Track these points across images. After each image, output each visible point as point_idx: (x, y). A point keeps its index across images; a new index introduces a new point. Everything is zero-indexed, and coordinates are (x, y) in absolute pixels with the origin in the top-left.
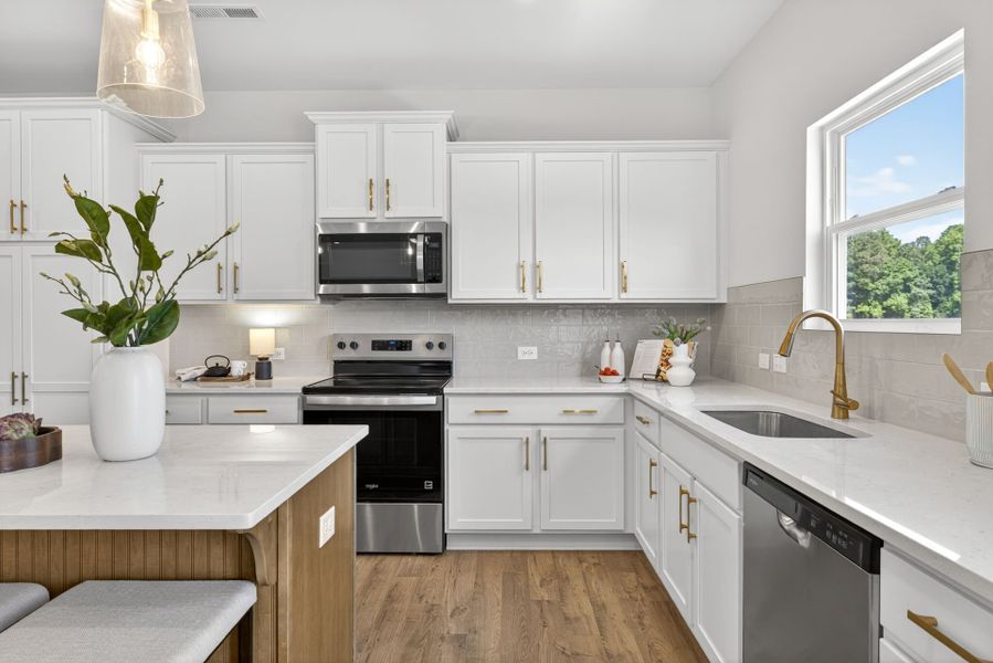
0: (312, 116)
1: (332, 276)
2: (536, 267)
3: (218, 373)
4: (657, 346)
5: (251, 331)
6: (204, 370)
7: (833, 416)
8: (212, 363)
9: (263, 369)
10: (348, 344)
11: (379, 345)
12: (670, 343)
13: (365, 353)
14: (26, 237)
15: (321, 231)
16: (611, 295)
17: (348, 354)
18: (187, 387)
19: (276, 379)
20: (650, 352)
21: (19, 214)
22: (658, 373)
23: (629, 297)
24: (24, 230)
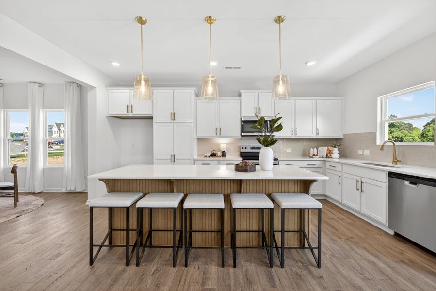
0: (241, 91)
1: (245, 131)
2: (295, 129)
3: (213, 155)
4: (325, 149)
5: (221, 145)
6: (210, 154)
7: (393, 164)
8: (212, 153)
9: (223, 154)
10: (244, 148)
11: (253, 148)
12: (330, 148)
13: (249, 150)
14: (175, 121)
15: (243, 120)
16: (314, 136)
17: (244, 150)
18: (208, 158)
19: (226, 157)
20: (324, 150)
21: (173, 115)
22: (327, 155)
23: (319, 136)
24: (174, 120)
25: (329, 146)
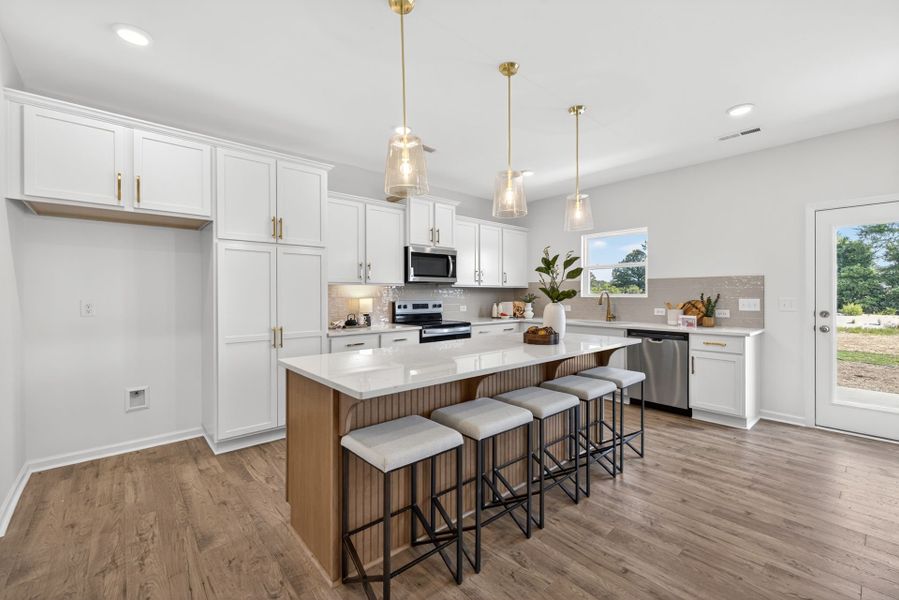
1: (417, 273)
3: (350, 323)
4: (510, 304)
5: (360, 300)
6: (345, 321)
8: (349, 318)
10: (402, 306)
11: (415, 306)
12: (518, 303)
14: (280, 241)
15: (412, 251)
16: (498, 284)
17: (402, 311)
19: (371, 326)
20: (509, 307)
21: (277, 226)
22: (515, 314)
23: (506, 285)
24: (281, 236)
25: (517, 300)
